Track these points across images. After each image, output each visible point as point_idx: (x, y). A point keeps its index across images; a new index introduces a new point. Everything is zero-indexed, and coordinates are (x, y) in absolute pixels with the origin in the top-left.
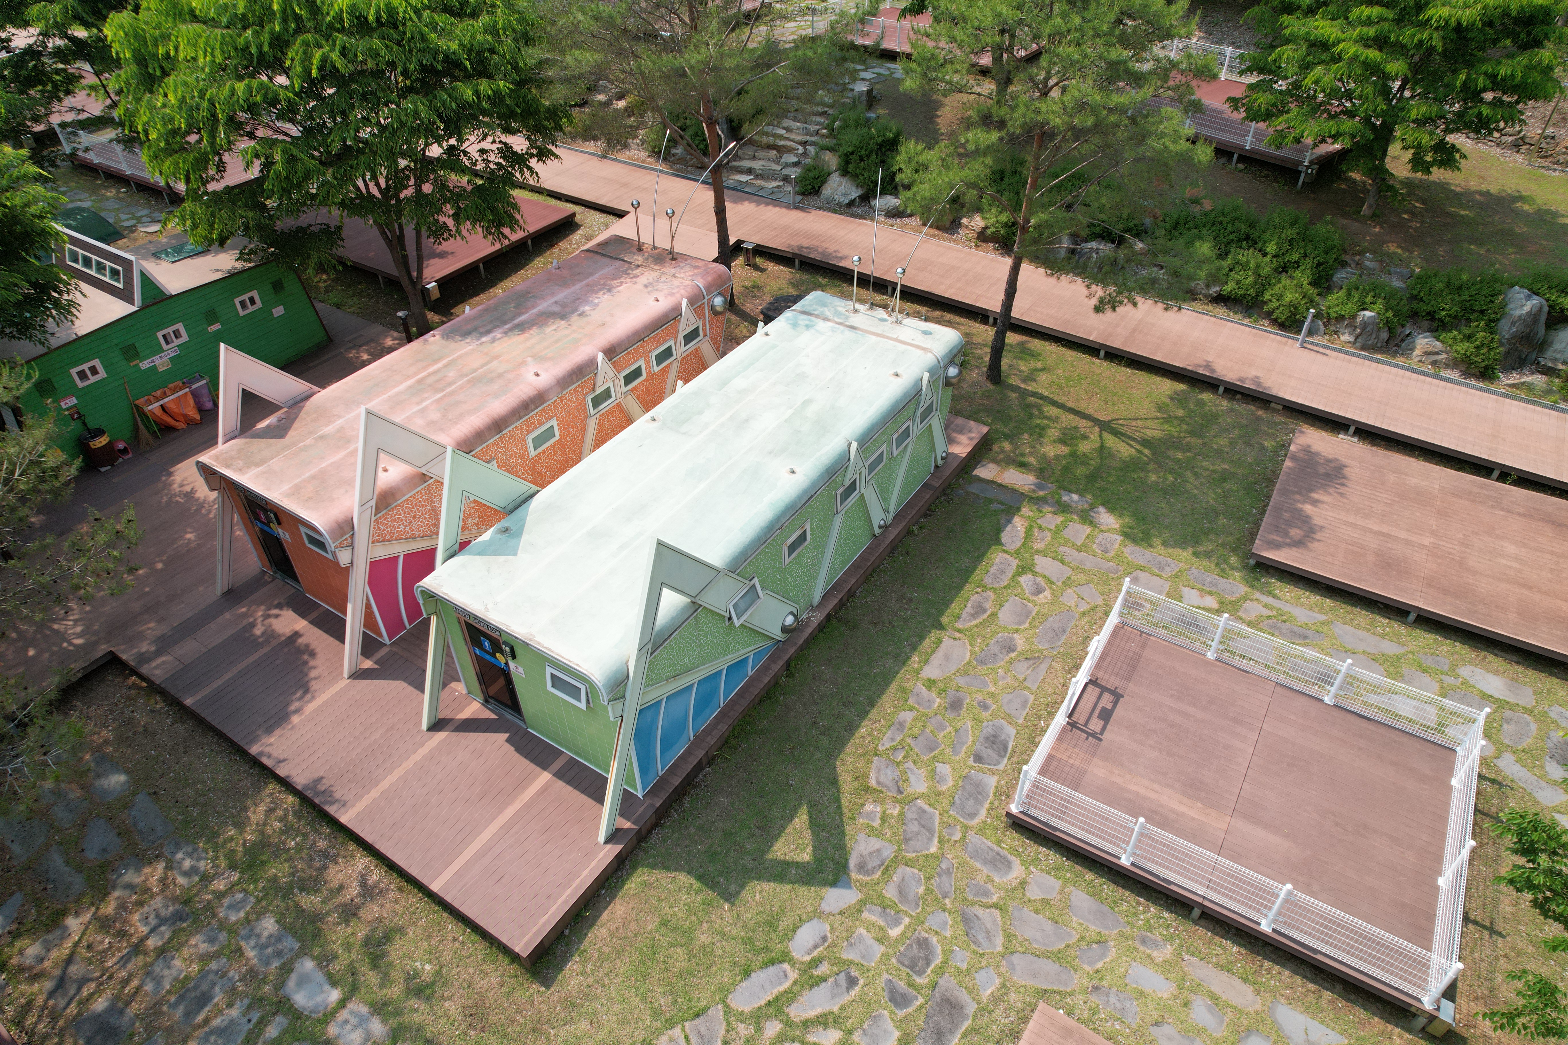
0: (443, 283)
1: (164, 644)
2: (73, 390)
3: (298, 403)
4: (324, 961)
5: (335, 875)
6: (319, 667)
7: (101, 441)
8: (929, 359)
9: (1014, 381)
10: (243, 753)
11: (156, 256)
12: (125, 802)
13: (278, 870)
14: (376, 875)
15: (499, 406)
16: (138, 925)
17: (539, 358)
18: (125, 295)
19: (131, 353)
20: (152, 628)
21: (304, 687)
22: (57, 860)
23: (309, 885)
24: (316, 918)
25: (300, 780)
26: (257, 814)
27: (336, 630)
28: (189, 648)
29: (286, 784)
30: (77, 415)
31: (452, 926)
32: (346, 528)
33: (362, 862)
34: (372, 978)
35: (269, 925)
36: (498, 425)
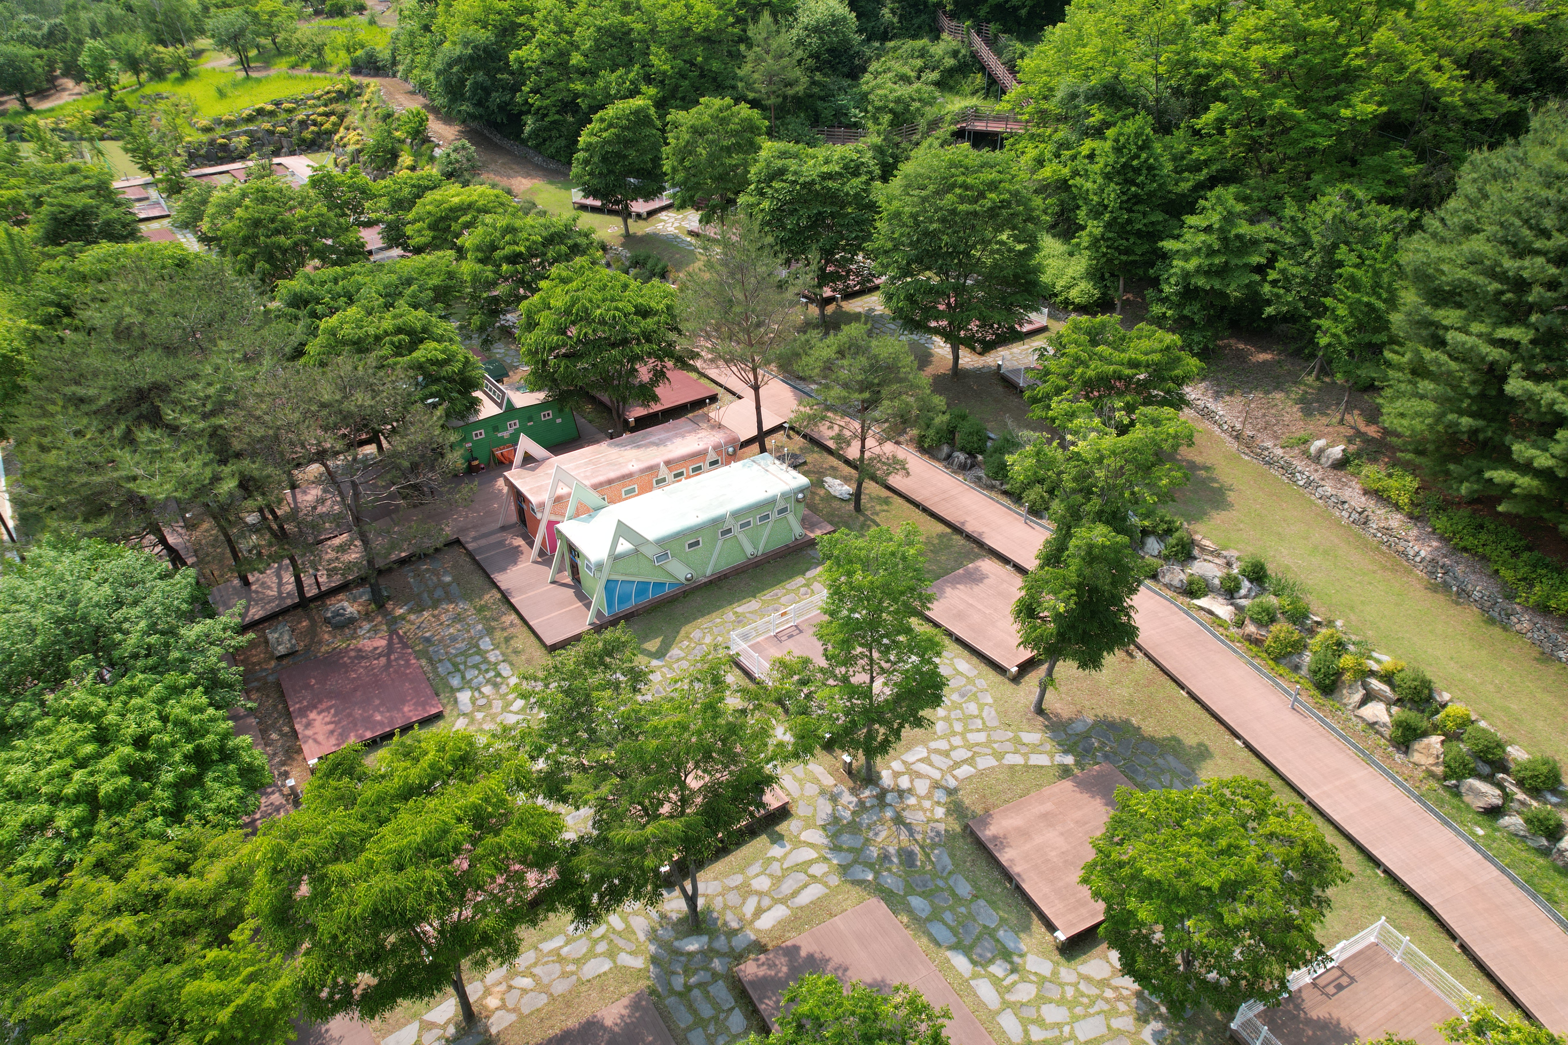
0: (637, 420)
1: (475, 539)
2: (472, 441)
3: (545, 459)
4: (492, 639)
5: (504, 619)
6: (523, 558)
7: (476, 463)
8: (785, 488)
9: (868, 513)
10: (488, 577)
11: (518, 389)
12: (449, 584)
13: (487, 614)
14: (517, 621)
15: (612, 475)
16: (443, 617)
17: (638, 460)
18: (500, 405)
19: (496, 429)
20: (473, 534)
21: (515, 562)
22: (425, 595)
23: (496, 620)
24: (494, 628)
25: (503, 588)
26: (487, 597)
27: (531, 544)
28: (483, 542)
29: (498, 588)
30: (471, 450)
31: (533, 638)
32: (542, 505)
33: (513, 617)
34: (503, 646)
35: (480, 627)
36: (610, 482)
